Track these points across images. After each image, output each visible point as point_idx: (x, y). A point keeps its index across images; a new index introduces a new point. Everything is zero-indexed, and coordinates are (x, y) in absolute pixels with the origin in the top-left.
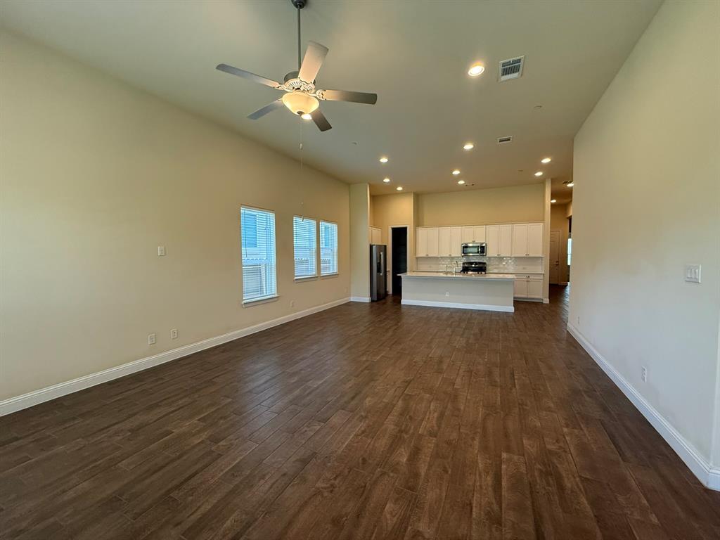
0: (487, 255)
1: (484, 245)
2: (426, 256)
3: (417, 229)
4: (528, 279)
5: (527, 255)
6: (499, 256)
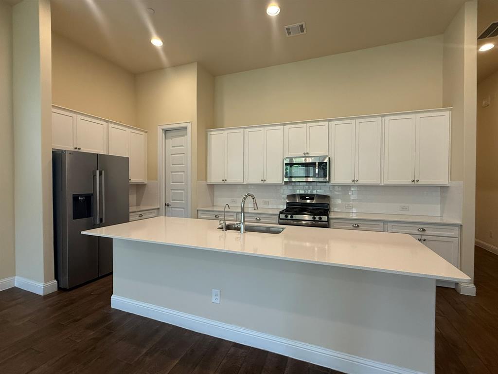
0: (333, 182)
1: (326, 160)
2: (223, 182)
3: (209, 133)
4: (421, 235)
5: (413, 181)
6: (356, 183)
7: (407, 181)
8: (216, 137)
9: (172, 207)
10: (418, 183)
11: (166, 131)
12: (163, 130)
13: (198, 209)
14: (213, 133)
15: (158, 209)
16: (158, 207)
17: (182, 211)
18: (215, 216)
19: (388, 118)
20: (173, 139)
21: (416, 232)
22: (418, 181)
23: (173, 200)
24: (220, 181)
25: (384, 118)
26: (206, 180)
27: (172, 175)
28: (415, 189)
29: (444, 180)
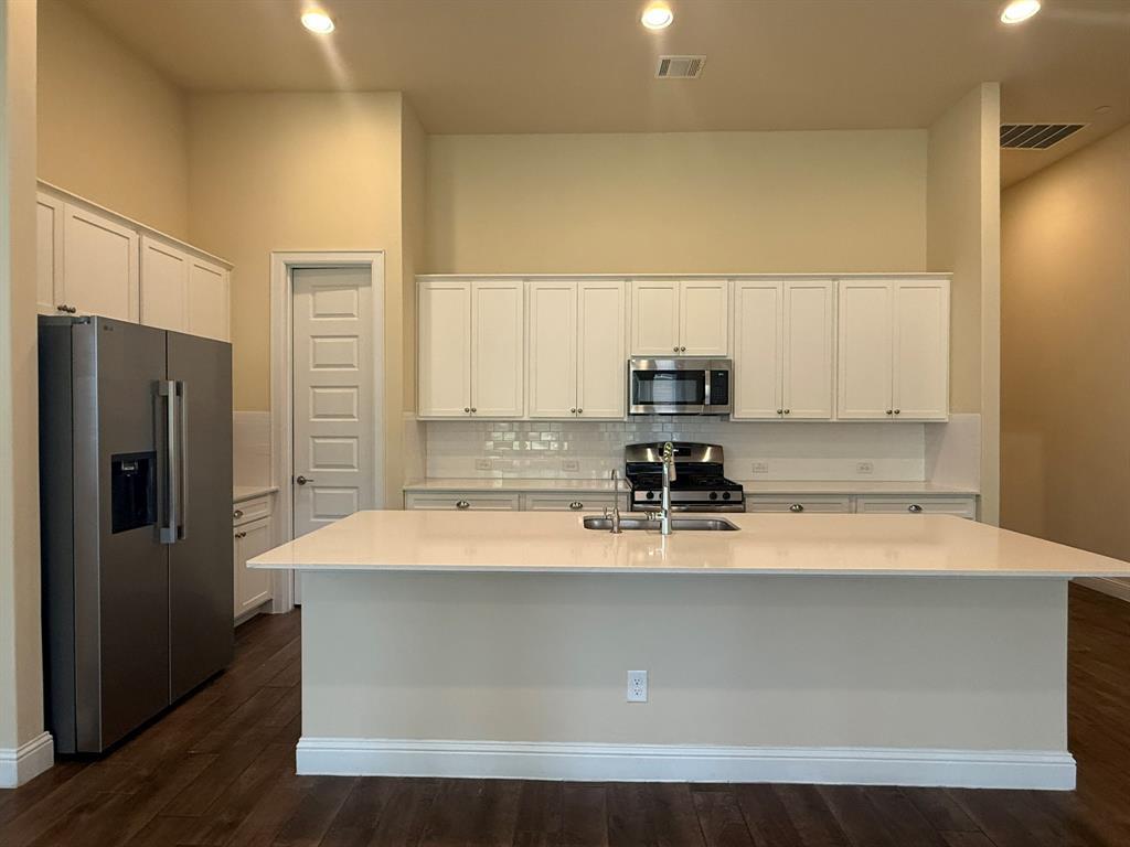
0: (737, 414)
2: (468, 414)
3: (423, 285)
5: (890, 413)
6: (785, 416)
7: (878, 413)
8: (443, 297)
9: (314, 487)
10: (899, 416)
11: (294, 270)
12: (287, 265)
13: (405, 488)
14: (434, 284)
15: (274, 493)
16: (273, 488)
17: (350, 496)
18: (458, 505)
19: (844, 283)
20: (318, 294)
22: (898, 412)
23: (317, 466)
24: (457, 411)
25: (836, 283)
26: (417, 409)
27: (314, 393)
28: (890, 428)
29: (939, 412)
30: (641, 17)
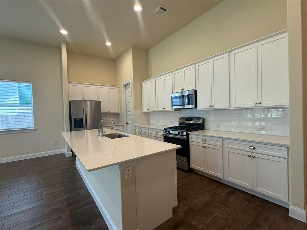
0: (199, 108)
4: (252, 152)
6: (212, 107)
9: (129, 125)
12: (124, 85)
13: (135, 126)
15: (123, 125)
16: (123, 124)
18: (141, 130)
19: (233, 52)
20: (128, 89)
21: (248, 149)
23: (129, 121)
26: (142, 110)
27: (128, 108)
30: (134, 8)
